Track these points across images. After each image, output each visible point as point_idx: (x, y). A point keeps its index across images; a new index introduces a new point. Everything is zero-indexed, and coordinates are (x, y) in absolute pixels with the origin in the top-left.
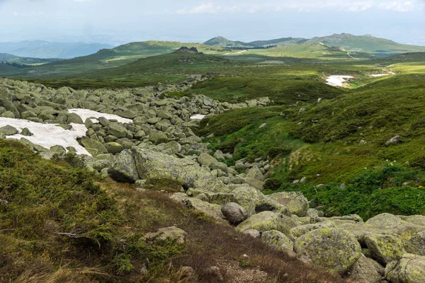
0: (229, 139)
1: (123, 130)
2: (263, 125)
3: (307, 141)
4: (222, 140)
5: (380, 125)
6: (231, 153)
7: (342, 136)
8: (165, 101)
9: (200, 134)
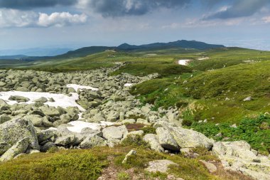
0: (150, 96)
1: (96, 94)
2: (167, 89)
3: (195, 98)
4: (146, 97)
5: (234, 90)
6: (153, 104)
7: (215, 95)
8: (110, 78)
9: (133, 94)
